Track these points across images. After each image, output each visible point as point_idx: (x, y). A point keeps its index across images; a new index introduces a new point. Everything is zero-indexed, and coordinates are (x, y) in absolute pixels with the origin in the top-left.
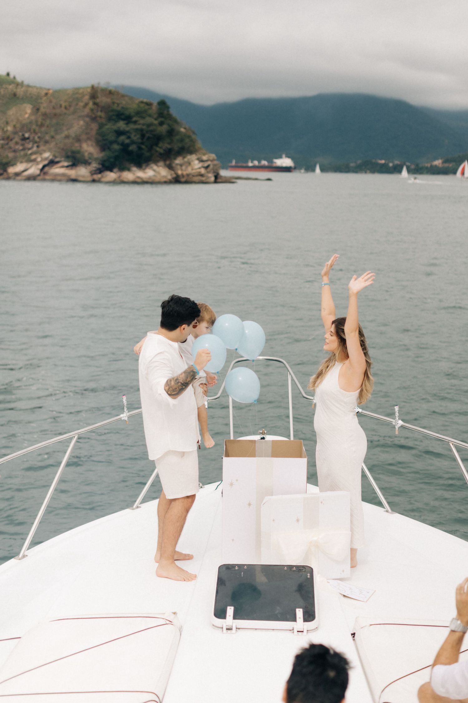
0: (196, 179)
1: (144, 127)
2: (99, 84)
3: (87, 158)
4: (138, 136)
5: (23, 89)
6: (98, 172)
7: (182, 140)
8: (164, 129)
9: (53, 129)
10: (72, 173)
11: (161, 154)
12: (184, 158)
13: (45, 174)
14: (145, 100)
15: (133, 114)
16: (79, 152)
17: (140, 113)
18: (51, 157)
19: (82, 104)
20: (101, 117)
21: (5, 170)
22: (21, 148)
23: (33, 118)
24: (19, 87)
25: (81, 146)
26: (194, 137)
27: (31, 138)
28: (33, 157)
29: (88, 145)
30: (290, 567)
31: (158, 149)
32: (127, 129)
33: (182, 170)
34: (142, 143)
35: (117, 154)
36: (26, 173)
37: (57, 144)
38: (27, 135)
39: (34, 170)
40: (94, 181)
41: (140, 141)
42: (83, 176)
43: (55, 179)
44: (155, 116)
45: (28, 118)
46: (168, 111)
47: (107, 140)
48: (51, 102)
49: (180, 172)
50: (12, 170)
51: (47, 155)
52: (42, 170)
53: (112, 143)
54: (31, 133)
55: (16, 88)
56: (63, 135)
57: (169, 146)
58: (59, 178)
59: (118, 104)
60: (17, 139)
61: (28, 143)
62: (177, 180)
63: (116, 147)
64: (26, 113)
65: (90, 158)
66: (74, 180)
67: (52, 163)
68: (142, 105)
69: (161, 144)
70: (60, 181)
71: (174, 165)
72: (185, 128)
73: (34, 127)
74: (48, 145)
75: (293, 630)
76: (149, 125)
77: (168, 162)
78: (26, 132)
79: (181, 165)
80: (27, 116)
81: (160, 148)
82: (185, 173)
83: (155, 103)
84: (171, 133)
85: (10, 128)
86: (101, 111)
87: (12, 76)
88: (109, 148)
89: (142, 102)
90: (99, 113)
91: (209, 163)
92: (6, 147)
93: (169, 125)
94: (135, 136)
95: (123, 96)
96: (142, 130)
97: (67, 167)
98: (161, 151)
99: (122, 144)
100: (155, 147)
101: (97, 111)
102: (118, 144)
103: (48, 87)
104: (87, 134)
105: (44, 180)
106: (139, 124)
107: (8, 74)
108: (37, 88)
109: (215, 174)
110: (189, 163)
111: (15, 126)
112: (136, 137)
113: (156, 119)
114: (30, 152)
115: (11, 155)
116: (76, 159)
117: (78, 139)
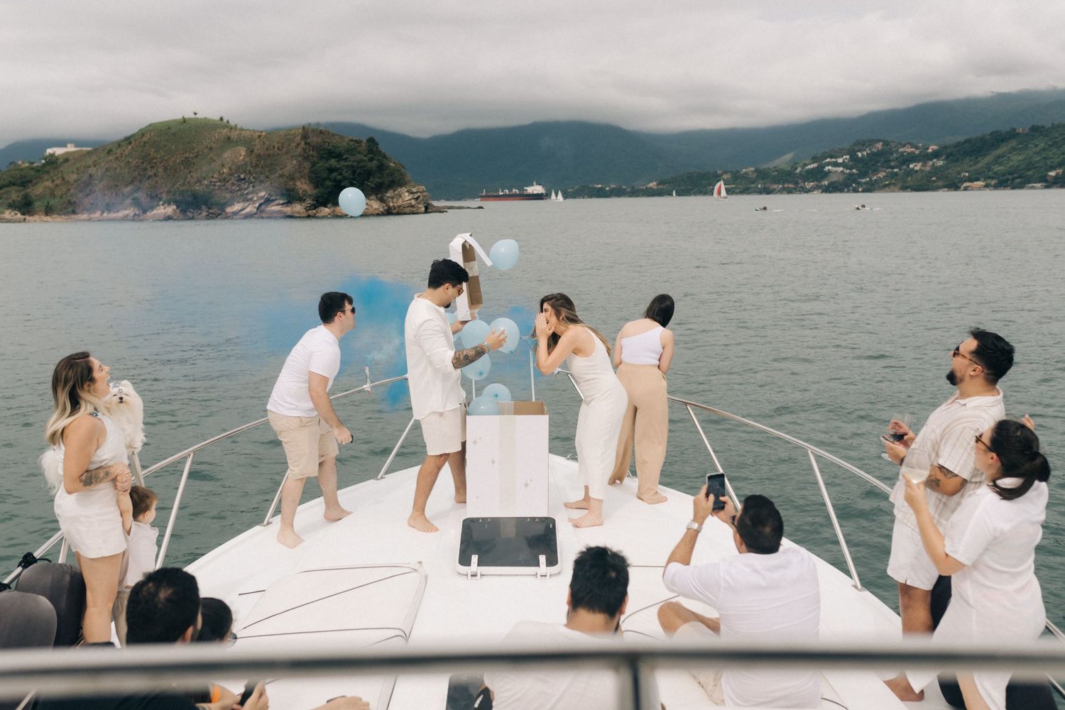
0: (407, 210)
1: (355, 164)
2: (310, 125)
3: (301, 195)
4: (350, 172)
5: (237, 133)
6: (313, 207)
7: (392, 175)
8: (373, 165)
9: (267, 169)
10: (288, 210)
11: (372, 188)
12: (395, 191)
13: (262, 211)
14: (354, 138)
15: (343, 152)
16: (293, 190)
17: (350, 151)
18: (266, 196)
19: (293, 145)
20: (313, 156)
21: (223, 210)
22: (237, 188)
23: (247, 159)
24: (233, 130)
25: (295, 185)
26: (403, 170)
27: (247, 179)
28: (250, 196)
29: (302, 183)
30: (533, 519)
31: (369, 183)
32: (339, 166)
33: (393, 202)
34: (354, 179)
35: (330, 190)
36: (243, 212)
37: (271, 183)
38: (242, 176)
39: (250, 209)
40: (309, 216)
41: (351, 177)
42: (299, 213)
43: (272, 216)
44: (365, 153)
45: (243, 160)
46: (377, 148)
47: (319, 177)
48: (264, 143)
49: (391, 204)
50: (229, 210)
51: (262, 194)
52: (258, 208)
53: (324, 180)
54: (247, 174)
55: (230, 132)
56: (278, 175)
57: (380, 181)
58: (275, 215)
59: (329, 143)
60: (233, 180)
61: (245, 183)
62: (389, 212)
64: (241, 155)
65: (304, 195)
66: (291, 217)
67: (268, 201)
68: (352, 143)
69: (371, 179)
70: (276, 218)
71: (385, 198)
72: (394, 163)
73: (249, 168)
74: (263, 184)
75: (536, 574)
76: (362, 161)
77: (379, 196)
78: (242, 174)
79: (392, 198)
80: (242, 158)
81: (372, 182)
82: (396, 205)
83: (365, 141)
84: (381, 167)
85: (226, 170)
86: (313, 150)
87: (225, 121)
88: (322, 185)
89: (352, 140)
90: (311, 152)
91: (419, 194)
92: (223, 188)
93: (378, 160)
94: (346, 172)
95: (333, 135)
96: (353, 167)
97: (283, 204)
98: (373, 185)
99: (335, 180)
100: (366, 182)
101: (310, 151)
102: (331, 181)
103: (260, 130)
104: (301, 172)
105: (262, 218)
106: (350, 161)
107: (221, 119)
108: (250, 131)
109: (426, 205)
110: (400, 196)
111: (230, 168)
113: (365, 156)
114: (246, 192)
115: (228, 196)
116: (291, 197)
117: (292, 178)
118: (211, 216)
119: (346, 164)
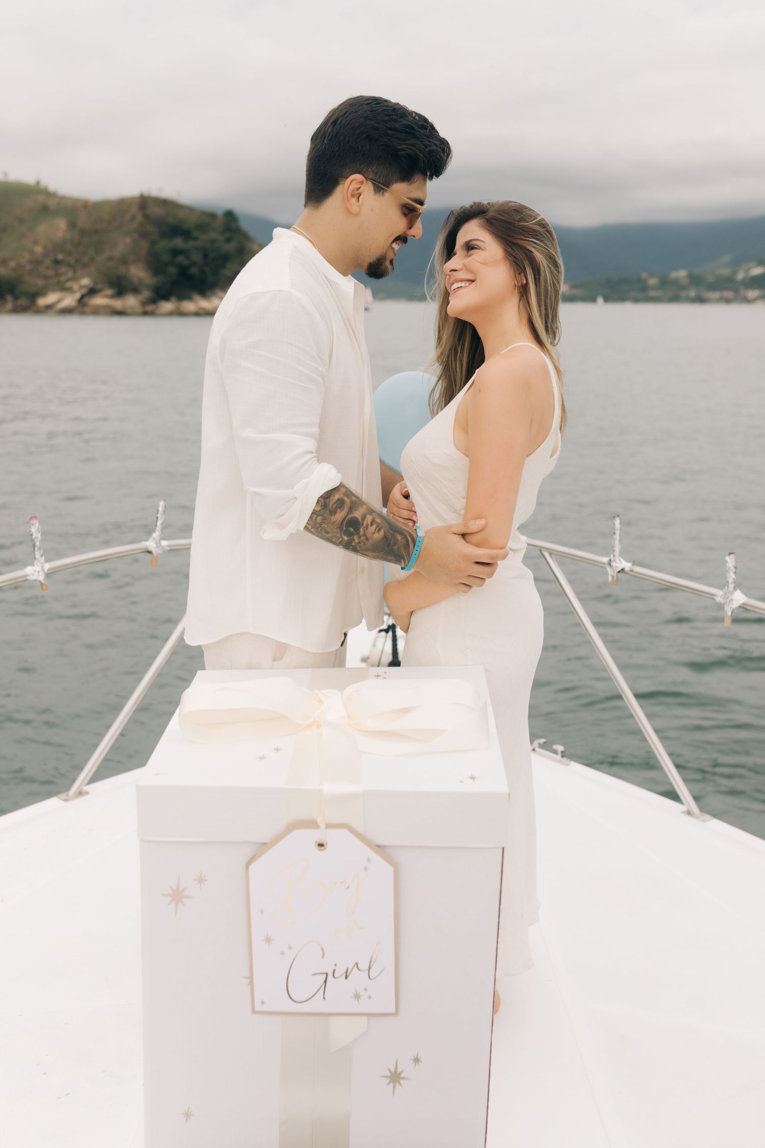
1: (207, 245)
2: (150, 192)
3: (136, 284)
4: (200, 256)
5: (56, 200)
6: (151, 301)
8: (231, 247)
9: (92, 249)
10: (118, 304)
13: (84, 305)
15: (192, 228)
16: (124, 277)
17: (201, 227)
18: (91, 284)
19: (128, 217)
20: (152, 233)
21: (34, 302)
22: (53, 273)
23: (68, 235)
24: (52, 198)
25: (128, 270)
27: (66, 261)
29: (137, 268)
31: (226, 272)
32: (186, 247)
34: (206, 265)
35: (173, 278)
36: (60, 305)
37: (97, 267)
38: (60, 257)
39: (69, 301)
40: (145, 314)
41: (202, 262)
42: (132, 307)
43: (97, 311)
44: (221, 231)
45: (62, 236)
46: (238, 224)
47: (160, 261)
48: (90, 216)
50: (42, 302)
51: (86, 281)
52: (81, 300)
53: (167, 265)
54: (66, 254)
55: (48, 200)
56: (105, 256)
58: (102, 310)
59: (173, 218)
60: (48, 262)
61: (62, 267)
63: (172, 270)
64: (60, 229)
65: (140, 285)
66: (120, 313)
67: (92, 292)
68: (204, 217)
69: (229, 266)
70: (102, 313)
73: (69, 247)
74: (86, 269)
76: (213, 242)
78: (60, 254)
80: (61, 233)
81: (229, 270)
83: (220, 214)
84: (242, 251)
85: (39, 249)
86: (153, 226)
87: (42, 186)
88: (163, 272)
90: (151, 228)
92: (35, 272)
93: (238, 241)
94: (196, 255)
96: (204, 248)
98: (230, 274)
99: (180, 266)
100: (221, 270)
101: (149, 225)
102: (175, 266)
104: (135, 254)
105: (85, 313)
106: (201, 241)
107: (38, 183)
108: (73, 200)
111: (45, 247)
112: (197, 257)
113: (221, 235)
115: (40, 282)
116: (121, 287)
117: (124, 261)
118: (17, 310)
119: (198, 244)
